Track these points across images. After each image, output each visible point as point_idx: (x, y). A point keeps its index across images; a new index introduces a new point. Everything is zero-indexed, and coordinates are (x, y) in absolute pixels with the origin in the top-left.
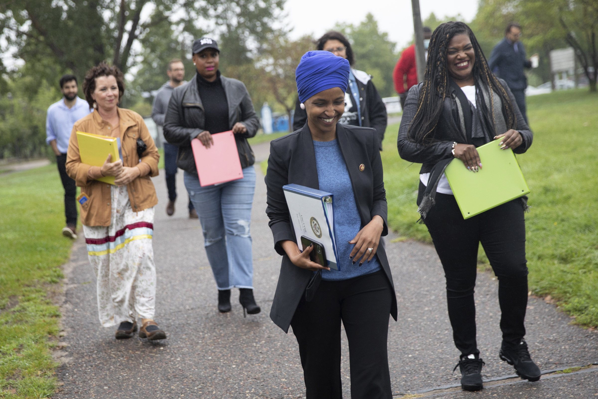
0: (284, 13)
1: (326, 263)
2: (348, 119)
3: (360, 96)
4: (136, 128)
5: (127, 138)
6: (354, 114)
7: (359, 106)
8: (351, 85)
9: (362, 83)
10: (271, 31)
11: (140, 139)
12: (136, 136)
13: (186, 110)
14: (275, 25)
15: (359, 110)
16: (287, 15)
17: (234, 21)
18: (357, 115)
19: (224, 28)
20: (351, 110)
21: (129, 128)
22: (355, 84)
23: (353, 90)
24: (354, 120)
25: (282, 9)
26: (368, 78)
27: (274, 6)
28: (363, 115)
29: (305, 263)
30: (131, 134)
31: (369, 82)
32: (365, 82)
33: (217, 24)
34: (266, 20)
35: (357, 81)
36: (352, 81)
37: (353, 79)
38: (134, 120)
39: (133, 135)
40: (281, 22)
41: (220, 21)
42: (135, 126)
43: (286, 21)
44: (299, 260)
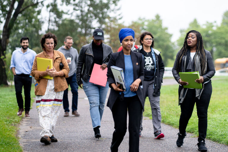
0: (117, 7)
1: (123, 89)
2: (151, 68)
3: (156, 60)
4: (60, 59)
5: (56, 62)
6: (153, 66)
7: (155, 63)
8: (153, 54)
9: (157, 54)
10: (109, 17)
11: (61, 63)
12: (60, 61)
13: (87, 56)
14: (111, 15)
15: (155, 65)
16: (119, 9)
17: (86, 9)
18: (154, 67)
19: (79, 13)
20: (152, 65)
21: (57, 58)
22: (154, 54)
23: (153, 57)
24: (153, 69)
25: (116, 5)
26: (159, 53)
27: (111, 2)
28: (156, 67)
29: (118, 89)
30: (57, 61)
31: (159, 54)
32: (158, 54)
33: (74, 9)
34: (105, 10)
35: (155, 53)
36: (153, 53)
37: (154, 52)
38: (60, 55)
39: (58, 61)
40: (115, 13)
41: (77, 8)
42: (60, 57)
43: (118, 12)
44: (116, 89)
